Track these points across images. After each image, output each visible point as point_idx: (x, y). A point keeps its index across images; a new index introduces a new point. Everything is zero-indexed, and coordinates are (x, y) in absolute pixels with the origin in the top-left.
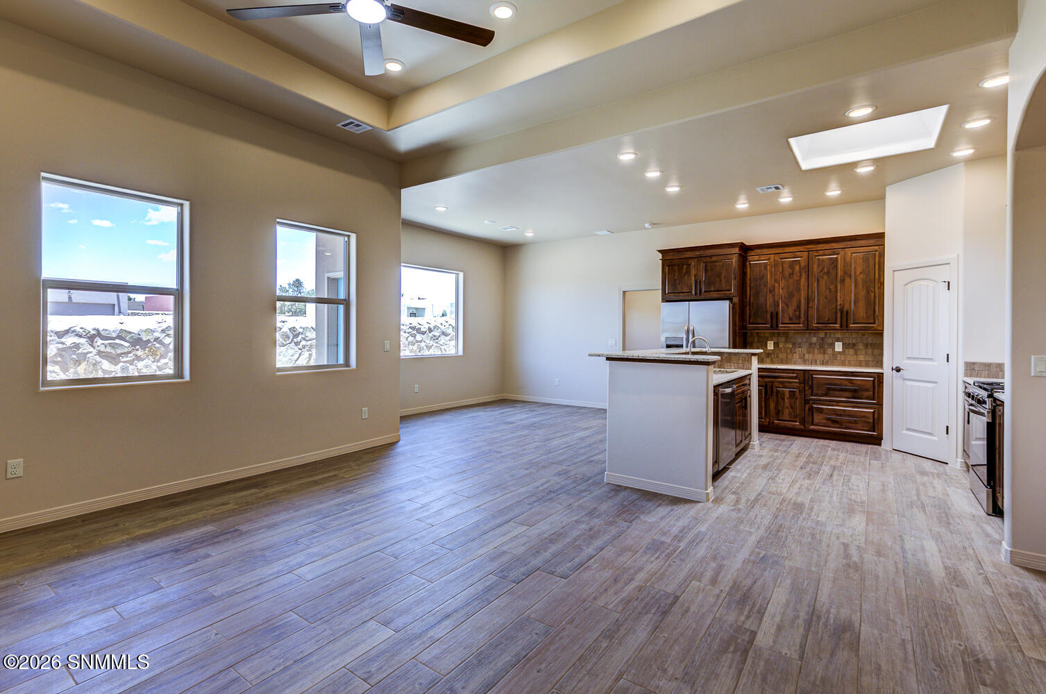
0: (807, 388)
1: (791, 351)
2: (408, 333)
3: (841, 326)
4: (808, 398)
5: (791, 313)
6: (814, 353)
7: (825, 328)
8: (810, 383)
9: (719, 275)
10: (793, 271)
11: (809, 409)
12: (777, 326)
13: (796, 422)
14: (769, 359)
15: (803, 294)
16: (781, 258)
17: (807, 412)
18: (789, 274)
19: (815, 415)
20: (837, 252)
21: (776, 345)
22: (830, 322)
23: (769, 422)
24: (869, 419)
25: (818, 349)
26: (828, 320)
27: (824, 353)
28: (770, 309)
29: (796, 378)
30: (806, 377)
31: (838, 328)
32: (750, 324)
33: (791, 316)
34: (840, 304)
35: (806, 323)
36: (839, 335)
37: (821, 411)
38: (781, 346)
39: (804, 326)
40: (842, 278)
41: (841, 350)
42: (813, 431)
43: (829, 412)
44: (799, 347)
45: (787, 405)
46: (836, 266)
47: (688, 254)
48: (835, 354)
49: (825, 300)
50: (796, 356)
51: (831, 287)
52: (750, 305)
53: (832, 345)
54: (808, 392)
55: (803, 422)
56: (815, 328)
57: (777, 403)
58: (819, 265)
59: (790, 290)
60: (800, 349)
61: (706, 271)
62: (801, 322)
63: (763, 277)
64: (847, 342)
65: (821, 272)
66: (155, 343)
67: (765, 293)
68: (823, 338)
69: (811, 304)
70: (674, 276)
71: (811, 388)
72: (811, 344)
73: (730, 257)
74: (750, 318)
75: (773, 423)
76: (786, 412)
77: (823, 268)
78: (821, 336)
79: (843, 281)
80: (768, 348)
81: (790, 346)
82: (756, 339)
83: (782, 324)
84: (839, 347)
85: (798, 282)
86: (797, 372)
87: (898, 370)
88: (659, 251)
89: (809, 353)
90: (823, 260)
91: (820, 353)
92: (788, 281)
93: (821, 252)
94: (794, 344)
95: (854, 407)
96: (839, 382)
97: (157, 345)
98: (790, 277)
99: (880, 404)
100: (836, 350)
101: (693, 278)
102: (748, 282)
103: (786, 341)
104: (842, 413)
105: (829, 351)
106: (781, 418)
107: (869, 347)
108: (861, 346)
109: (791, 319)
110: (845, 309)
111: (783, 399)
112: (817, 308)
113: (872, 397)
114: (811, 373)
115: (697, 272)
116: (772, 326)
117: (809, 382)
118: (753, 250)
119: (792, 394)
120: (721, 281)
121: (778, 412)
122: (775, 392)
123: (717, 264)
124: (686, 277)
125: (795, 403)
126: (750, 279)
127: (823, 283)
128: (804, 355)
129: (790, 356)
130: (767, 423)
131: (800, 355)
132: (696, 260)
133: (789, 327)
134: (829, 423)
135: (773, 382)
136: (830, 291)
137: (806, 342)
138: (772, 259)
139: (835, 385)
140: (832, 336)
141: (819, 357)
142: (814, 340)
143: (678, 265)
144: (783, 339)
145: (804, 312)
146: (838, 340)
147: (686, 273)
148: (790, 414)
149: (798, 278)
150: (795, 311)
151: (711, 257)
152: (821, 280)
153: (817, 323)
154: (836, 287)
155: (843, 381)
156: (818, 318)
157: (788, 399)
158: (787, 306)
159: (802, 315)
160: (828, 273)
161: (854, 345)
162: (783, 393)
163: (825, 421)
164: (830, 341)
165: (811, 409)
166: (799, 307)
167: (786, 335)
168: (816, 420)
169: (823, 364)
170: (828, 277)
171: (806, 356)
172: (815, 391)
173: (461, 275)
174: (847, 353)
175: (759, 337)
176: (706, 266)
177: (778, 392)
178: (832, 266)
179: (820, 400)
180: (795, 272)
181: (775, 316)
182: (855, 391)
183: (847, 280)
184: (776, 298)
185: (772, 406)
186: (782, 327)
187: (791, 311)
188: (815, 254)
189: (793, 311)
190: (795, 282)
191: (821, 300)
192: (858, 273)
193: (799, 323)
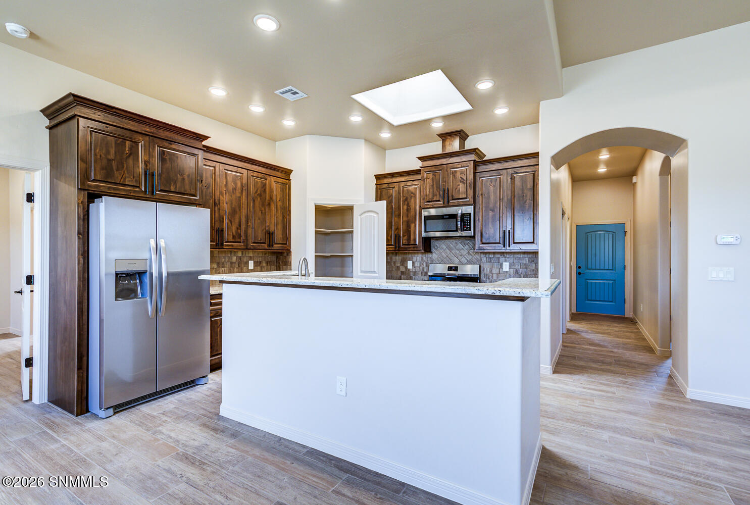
3: (268, 246)
5: (234, 232)
6: (234, 273)
7: (259, 248)
9: (182, 172)
10: (236, 187)
12: (222, 244)
15: (244, 212)
16: (225, 170)
18: (233, 189)
20: (266, 177)
22: (262, 242)
25: (237, 268)
26: (261, 240)
27: (241, 272)
28: (215, 224)
31: (266, 247)
33: (234, 234)
34: (268, 226)
35: (246, 242)
36: (251, 254)
39: (244, 245)
40: (269, 202)
41: (253, 268)
46: (265, 190)
49: (259, 221)
51: (262, 209)
53: (247, 263)
56: (252, 248)
58: (254, 185)
59: (233, 206)
61: (163, 159)
62: (242, 241)
63: (209, 186)
64: (256, 260)
65: (256, 193)
67: (211, 205)
68: (240, 258)
69: (249, 223)
70: (107, 152)
72: (232, 263)
73: (194, 151)
77: (258, 189)
78: (239, 255)
79: (269, 204)
81: (215, 266)
83: (227, 242)
84: (251, 264)
85: (240, 198)
89: (230, 272)
90: (257, 182)
91: (239, 272)
92: (232, 196)
93: (255, 174)
98: (233, 192)
100: (249, 268)
101: (142, 165)
105: (245, 269)
107: (269, 264)
108: (264, 264)
109: (234, 237)
110: (271, 231)
112: (254, 228)
115: (149, 156)
116: (217, 244)
127: (257, 204)
132: (146, 138)
133: (232, 246)
136: (262, 213)
137: (228, 261)
138: (218, 169)
140: (247, 255)
142: (235, 259)
145: (245, 231)
146: (251, 259)
147: (131, 153)
149: (240, 195)
150: (237, 229)
152: (256, 201)
153: (254, 243)
154: (265, 210)
156: (254, 237)
158: (231, 224)
159: (243, 234)
160: (260, 195)
161: (260, 262)
164: (245, 260)
166: (240, 225)
170: (261, 199)
174: (256, 270)
178: (263, 189)
180: (238, 188)
181: (220, 233)
183: (272, 204)
184: (222, 213)
186: (226, 245)
187: (234, 229)
188: (252, 174)
189: (236, 230)
190: (237, 198)
191: (256, 221)
192: (278, 200)
193: (240, 242)
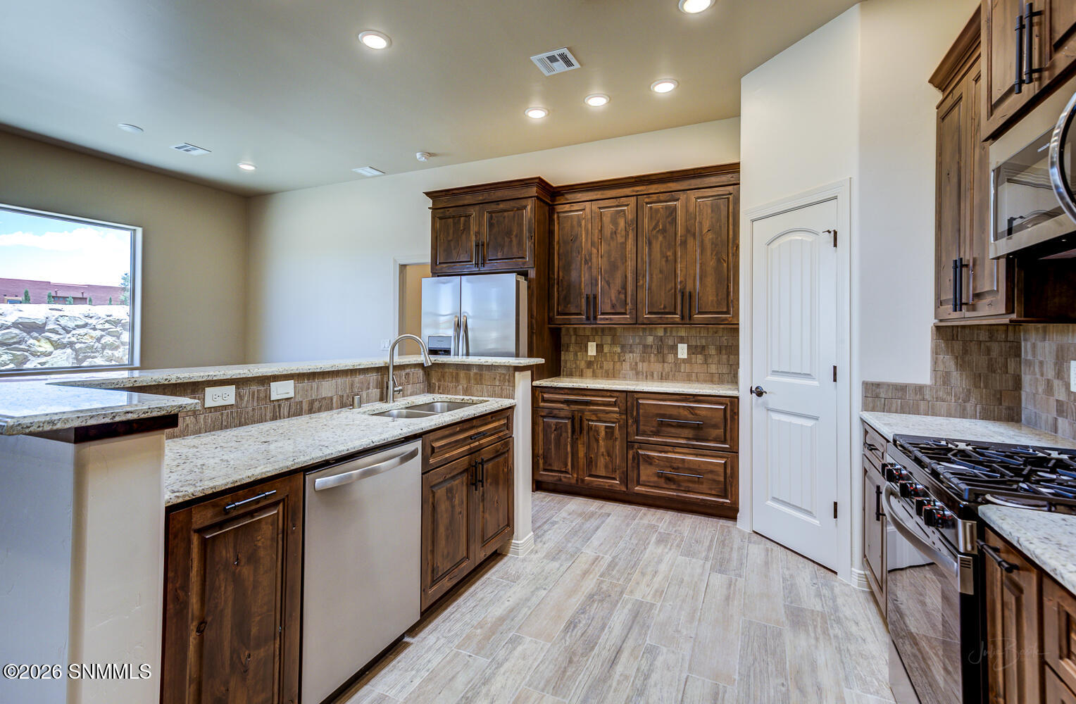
0: (630, 421)
1: (619, 358)
2: (103, 330)
3: (682, 317)
4: (632, 439)
5: (613, 298)
6: (649, 362)
7: (659, 321)
8: (635, 414)
9: (509, 233)
10: (617, 229)
11: (633, 457)
12: (595, 318)
13: (614, 479)
14: (589, 372)
15: (630, 265)
16: (600, 208)
17: (630, 462)
18: (611, 234)
19: (642, 467)
20: (677, 197)
21: (600, 348)
22: (667, 310)
23: (577, 480)
24: (718, 475)
25: (655, 355)
26: (665, 308)
27: (664, 362)
28: (586, 290)
29: (615, 404)
30: (629, 403)
31: (678, 320)
32: (559, 314)
33: (614, 301)
34: (681, 282)
35: (634, 312)
36: (683, 333)
37: (649, 460)
38: (606, 349)
39: (630, 318)
40: (683, 238)
41: (686, 357)
42: (638, 494)
43: (662, 463)
44: (630, 352)
45: (602, 450)
46: (674, 221)
47: (468, 199)
48: (678, 363)
49: (661, 276)
50: (626, 366)
51: (669, 254)
52: (558, 284)
53: (674, 349)
54: (632, 429)
55: (625, 480)
56: (645, 321)
57: (589, 447)
58: (651, 218)
59: (613, 259)
60: (631, 355)
61: (491, 225)
62: (628, 311)
63: (576, 237)
64: (694, 344)
65: (654, 228)
67: (578, 264)
68: (661, 339)
69: (641, 282)
70: (448, 234)
71: (637, 421)
72: (645, 346)
73: (523, 202)
74: (558, 305)
75: (583, 481)
76: (602, 461)
77: (658, 222)
78: (659, 334)
79: (684, 243)
80: (590, 354)
81: (619, 350)
82: (573, 339)
83: (602, 314)
84: (683, 351)
85: (625, 243)
86: (617, 394)
87: (760, 393)
88: (428, 194)
89: (644, 361)
90: (657, 210)
91: (658, 361)
92: (609, 245)
93: (654, 197)
94: (623, 347)
95: (697, 455)
96: (674, 412)
98: (612, 238)
99: (734, 451)
100: (679, 356)
101: (474, 238)
102: (556, 248)
103: (614, 343)
104: (680, 465)
105: (670, 358)
106: (593, 473)
107: (724, 352)
108: (712, 351)
109: (613, 306)
110: (688, 290)
111: (597, 441)
112: (650, 289)
113: (723, 439)
114: (636, 396)
115: (478, 224)
116: (588, 318)
117: (633, 411)
118: (563, 195)
119: (610, 431)
120: (511, 241)
121: (590, 463)
122: (586, 428)
123: (506, 214)
124: (464, 236)
125: (614, 447)
126: (558, 242)
127: (657, 247)
128: (636, 364)
129: (618, 365)
130: (574, 481)
131: (631, 365)
132: (477, 208)
133: (611, 319)
134: (662, 482)
135: (582, 411)
136: (667, 261)
137: (639, 344)
138: (588, 210)
139: (670, 417)
140: (674, 334)
141: (657, 367)
142: (650, 340)
143: (454, 217)
144: (608, 339)
145: (632, 295)
146: (682, 340)
147: (464, 229)
148: (606, 467)
149: (623, 240)
150: (619, 293)
151: (497, 202)
152: (654, 242)
153: (650, 313)
154: (675, 254)
155: (681, 411)
156: (651, 304)
157: (604, 440)
158: (609, 286)
159: (629, 300)
160: (664, 231)
161: (703, 348)
162: (597, 431)
163: (656, 479)
164: (671, 342)
165: (637, 457)
166: (624, 287)
167: (610, 331)
168: (643, 478)
169: (663, 378)
170: (664, 237)
171: (640, 366)
172: (641, 427)
173: (139, 231)
174: (693, 360)
175: (576, 334)
176: (491, 218)
177: (590, 428)
178: (669, 219)
179: (648, 443)
180: (620, 229)
181: (592, 301)
182: (698, 427)
183: (690, 241)
184: (594, 272)
185: (582, 452)
186: (601, 319)
187: (613, 294)
188: (647, 200)
189: (617, 294)
190: (619, 246)
191: (654, 276)
192: (705, 231)
193: (625, 314)
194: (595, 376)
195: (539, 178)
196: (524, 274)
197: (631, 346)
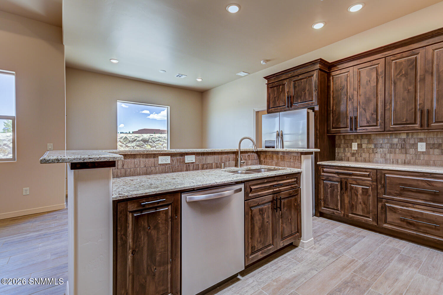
0: (379, 186)
1: (373, 151)
3: (421, 126)
4: (381, 197)
5: (368, 117)
6: (395, 153)
7: (403, 129)
8: (383, 182)
9: (304, 90)
10: (371, 79)
11: (382, 207)
12: (356, 129)
13: (369, 218)
14: (353, 158)
15: (381, 98)
16: (359, 69)
17: (379, 210)
18: (367, 82)
19: (388, 214)
20: (417, 52)
21: (360, 146)
22: (408, 122)
23: (344, 215)
25: (400, 150)
26: (407, 120)
27: (406, 153)
28: (350, 114)
29: (369, 176)
30: (378, 176)
31: (417, 127)
32: (333, 128)
33: (369, 119)
34: (420, 104)
35: (383, 124)
36: (422, 136)
37: (394, 210)
38: (364, 146)
39: (381, 128)
40: (422, 77)
41: (424, 150)
42: (385, 229)
43: (404, 213)
44: (381, 148)
45: (360, 200)
47: (284, 77)
48: (418, 154)
49: (403, 102)
50: (378, 156)
51: (410, 88)
52: (333, 113)
53: (415, 146)
54: (381, 191)
55: (376, 219)
56: (391, 129)
57: (351, 198)
58: (396, 68)
59: (368, 96)
60: (381, 149)
61: (295, 87)
62: (379, 124)
63: (344, 87)
64: (432, 142)
65: (398, 74)
66: (4, 146)
67: (345, 101)
68: (404, 140)
69: (388, 107)
70: (274, 94)
71: (384, 186)
72: (392, 145)
73: (312, 73)
74: (333, 124)
75: (348, 216)
76: (360, 207)
77: (401, 70)
78: (403, 137)
79: (423, 80)
80: (353, 149)
81: (373, 146)
82: (343, 142)
83: (360, 127)
84: (422, 147)
86: (370, 170)
88: (265, 78)
89: (391, 153)
90: (401, 63)
91: (401, 153)
92: (365, 88)
93: (399, 56)
94: (376, 145)
95: (434, 211)
96: (415, 183)
97: (6, 147)
98: (367, 84)
100: (419, 150)
101: (286, 94)
102: (332, 94)
103: (369, 143)
104: (419, 216)
105: (412, 151)
106: (354, 212)
109: (368, 122)
110: (426, 108)
111: (357, 195)
112: (395, 110)
114: (383, 172)
115: (289, 88)
116: (351, 129)
117: (381, 180)
118: (335, 66)
119: (365, 192)
120: (305, 93)
121: (352, 207)
122: (349, 188)
123: (303, 80)
124: (282, 94)
125: (368, 200)
126: (333, 91)
127: (400, 85)
128: (385, 154)
129: (372, 155)
130: (342, 215)
131: (381, 155)
132: (288, 80)
133: (366, 129)
134: (404, 224)
135: (347, 179)
136: (409, 92)
137: (387, 143)
138: (351, 72)
139: (410, 186)
140: (415, 136)
141: (401, 157)
142: (395, 141)
143: (277, 86)
144: (366, 141)
145: (382, 115)
146: (421, 140)
147: (282, 91)
148: (363, 210)
149: (375, 84)
150: (372, 114)
151: (298, 75)
152: (398, 83)
153: (394, 124)
154: (415, 87)
155: (420, 183)
156: (396, 119)
157: (361, 195)
158: (365, 111)
159: (379, 118)
160: (406, 74)
161: (440, 145)
162: (357, 190)
163: (399, 222)
164: (412, 142)
165: (384, 207)
166: (376, 111)
167: (368, 136)
168: (389, 220)
169: (405, 163)
170: (406, 78)
171: (388, 156)
172: (388, 190)
173: (169, 107)
174: (431, 153)
175: (344, 138)
176: (295, 83)
177: (352, 188)
178: (411, 67)
179: (393, 200)
180: (372, 78)
181: (354, 120)
182: (435, 194)
183: (428, 78)
184: (355, 104)
185: (347, 201)
186: (360, 130)
187: (368, 115)
188: (393, 58)
189: (371, 116)
190: (372, 88)
191: (398, 103)
193: (376, 126)
194: (356, 161)
195: (321, 59)
196: (313, 109)
197: (381, 144)
